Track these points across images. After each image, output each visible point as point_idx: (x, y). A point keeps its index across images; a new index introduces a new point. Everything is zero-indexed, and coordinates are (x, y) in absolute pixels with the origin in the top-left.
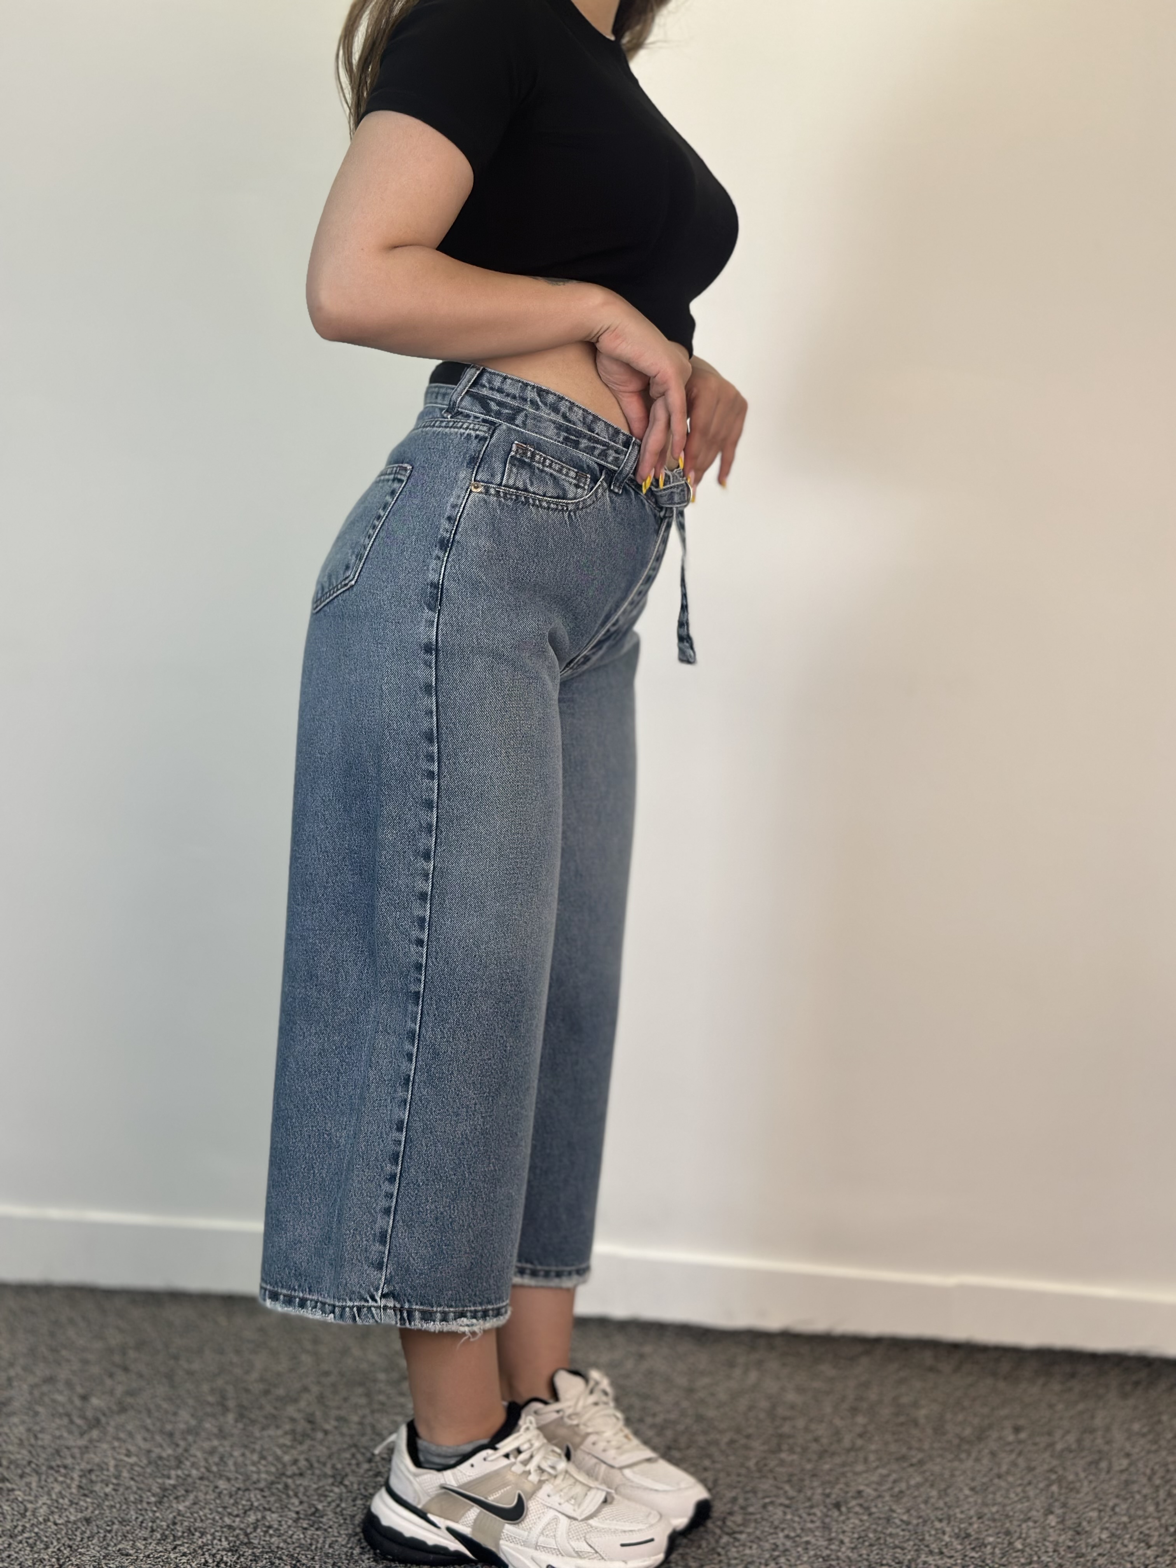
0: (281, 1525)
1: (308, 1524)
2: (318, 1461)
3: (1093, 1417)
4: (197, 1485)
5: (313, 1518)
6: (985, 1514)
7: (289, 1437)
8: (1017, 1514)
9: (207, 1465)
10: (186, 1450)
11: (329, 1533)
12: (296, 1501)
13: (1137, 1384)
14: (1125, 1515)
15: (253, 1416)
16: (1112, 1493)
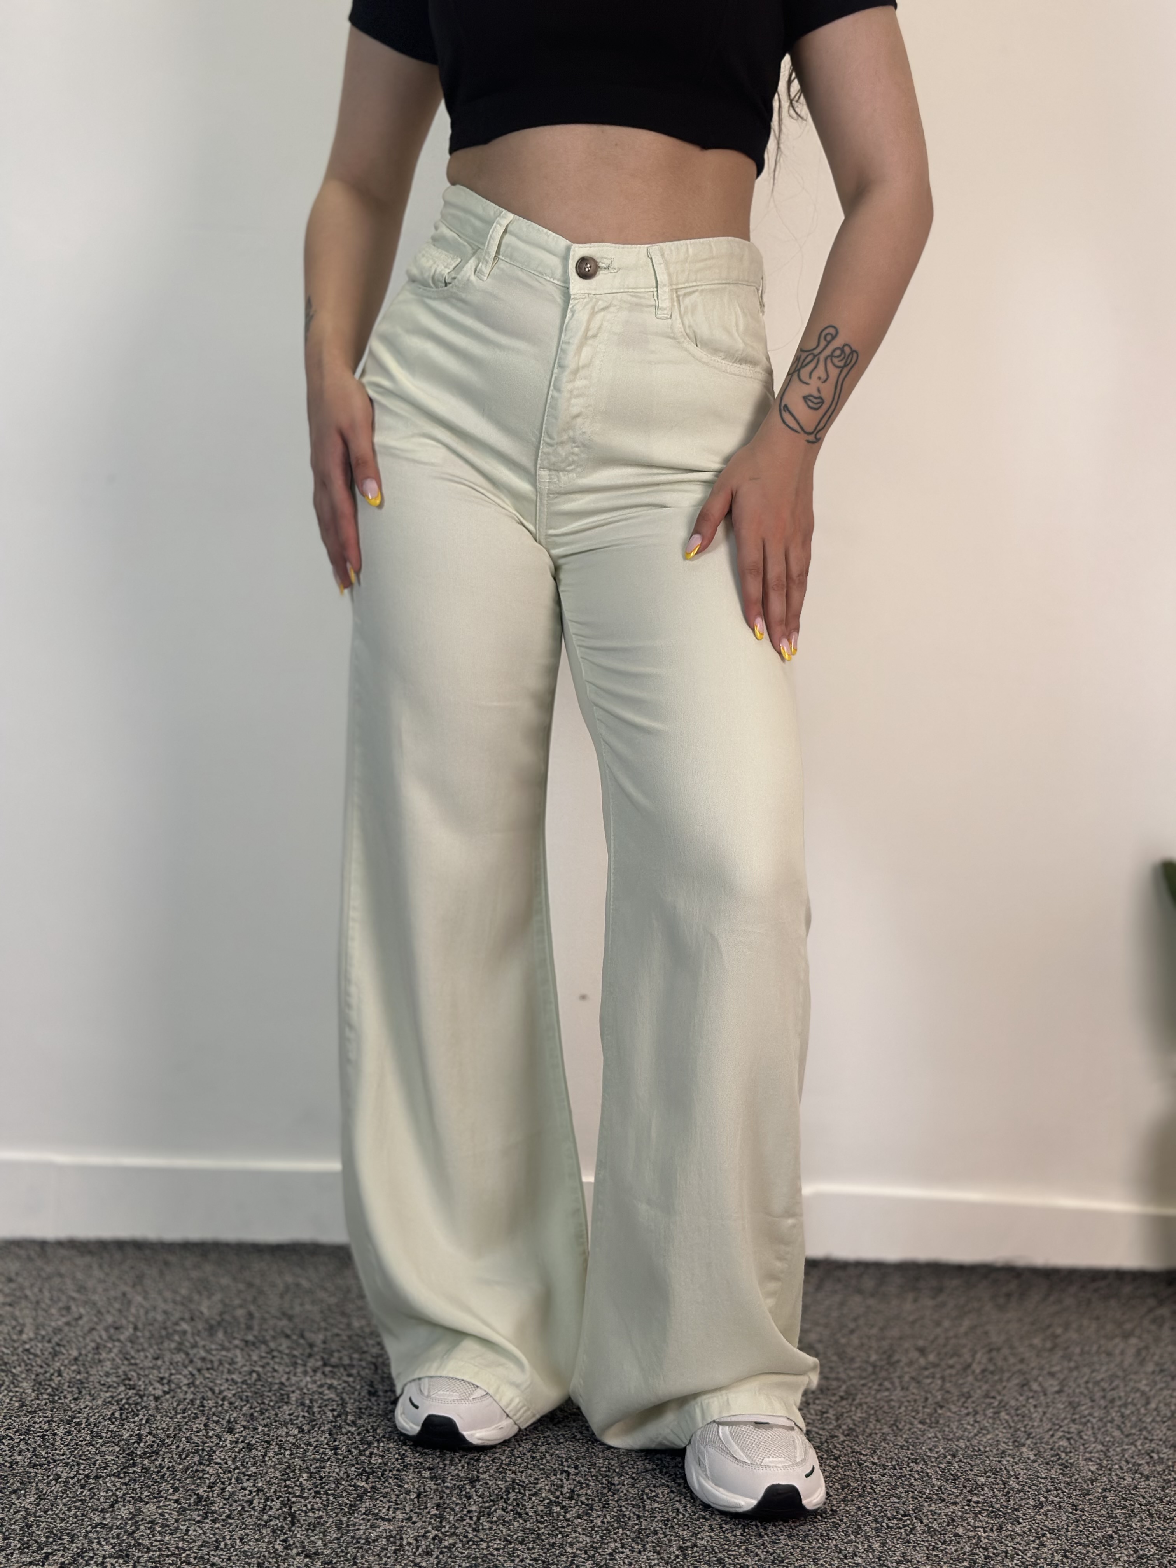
0: (167, 1520)
1: (199, 1515)
3: (986, 1333)
5: (199, 1507)
6: (957, 1451)
8: (988, 1449)
11: (231, 1524)
13: (1008, 1296)
14: (1095, 1442)
16: (1065, 1418)
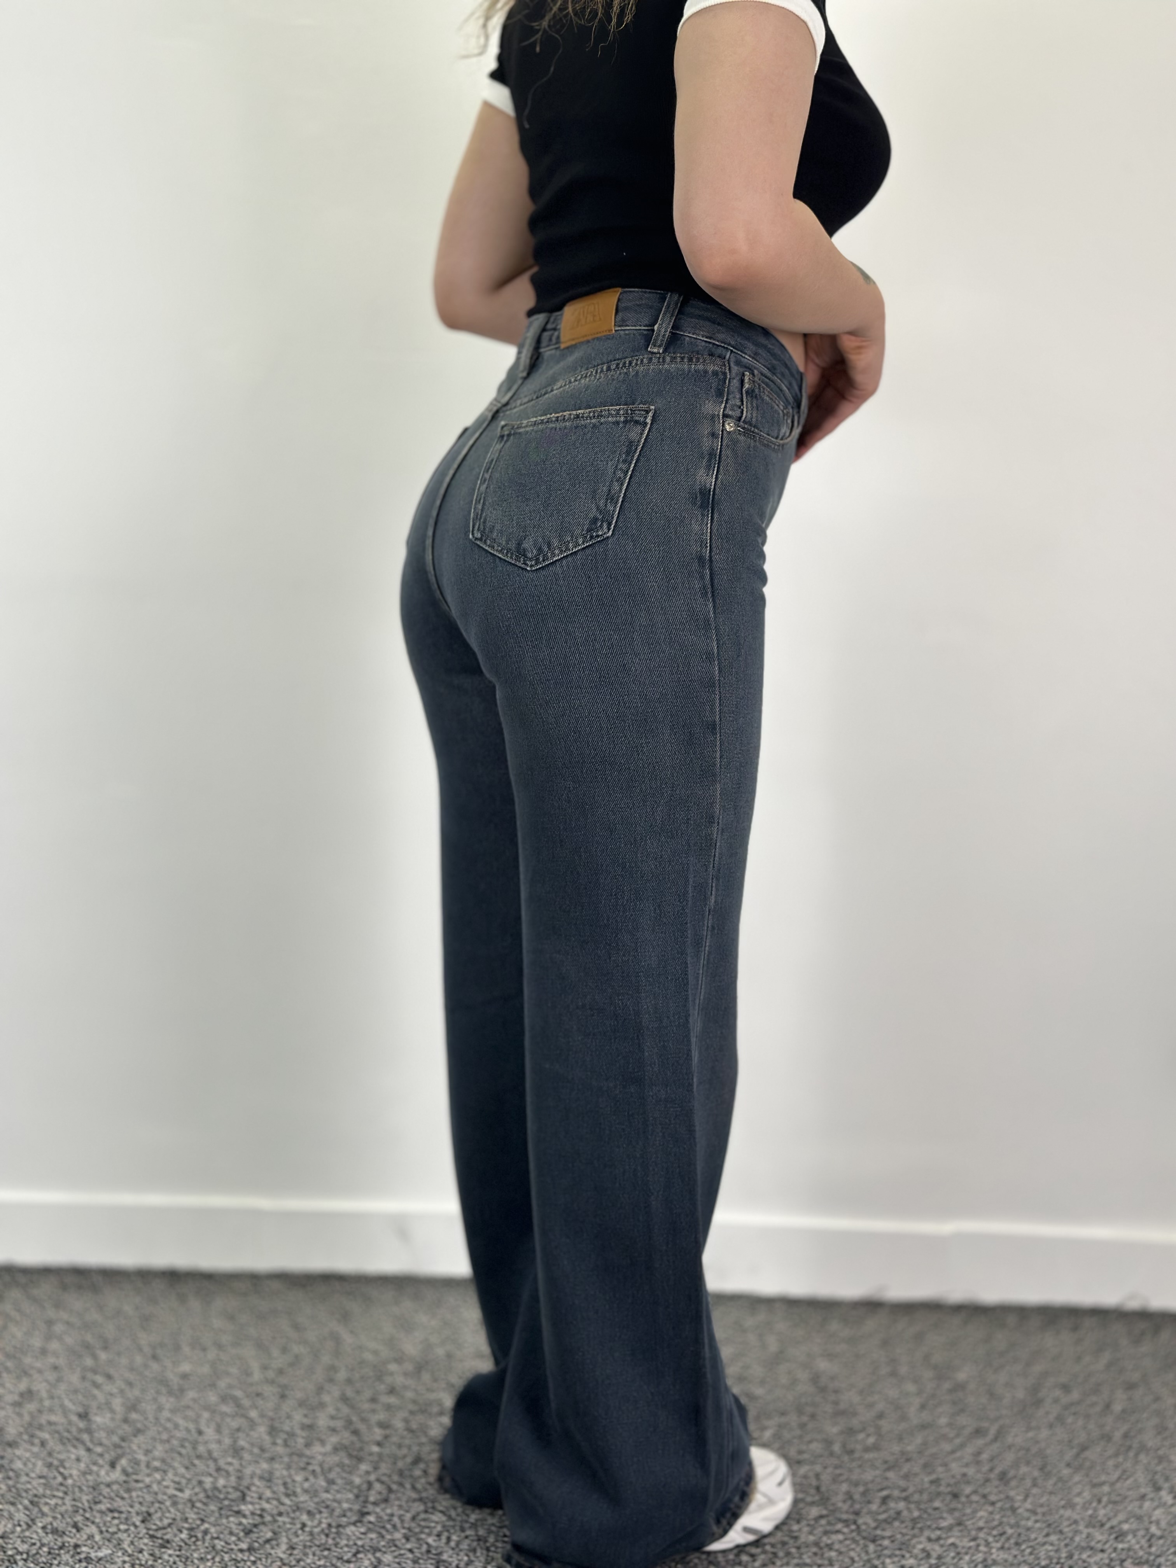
2: (394, 1483)
4: (280, 1524)
7: (343, 1454)
9: (275, 1496)
10: (239, 1478)
12: (398, 1535)
15: (287, 1428)
